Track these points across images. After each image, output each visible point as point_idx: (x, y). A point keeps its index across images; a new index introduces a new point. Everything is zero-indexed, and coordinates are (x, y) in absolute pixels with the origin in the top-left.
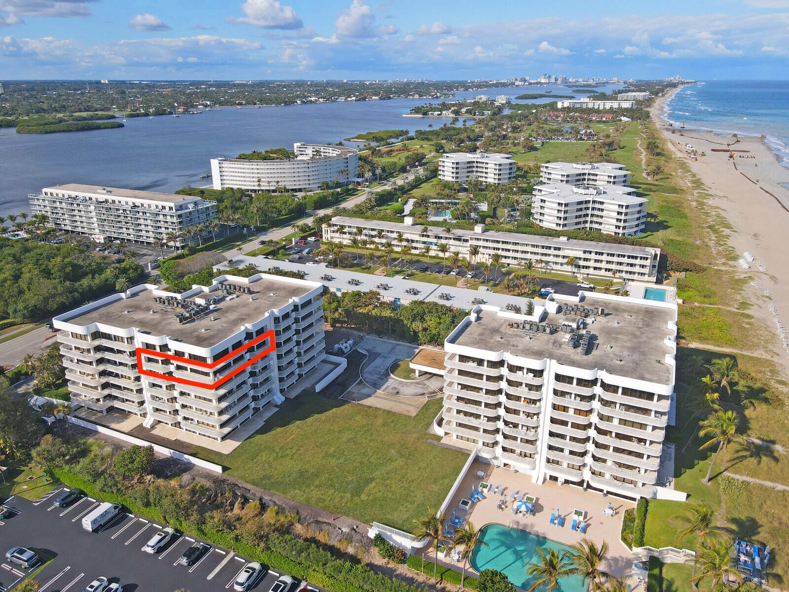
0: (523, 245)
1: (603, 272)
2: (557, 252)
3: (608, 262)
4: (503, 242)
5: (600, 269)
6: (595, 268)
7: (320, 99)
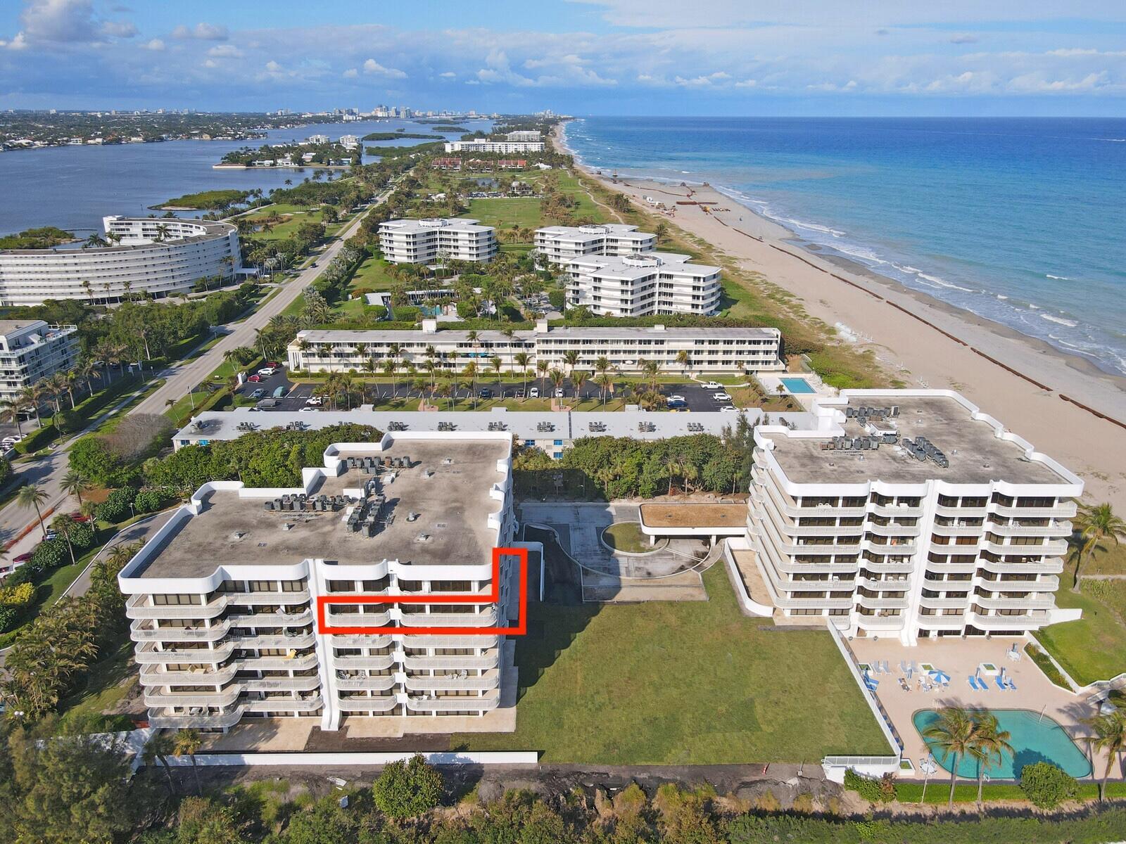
0: (613, 341)
1: (720, 366)
2: (659, 347)
3: (725, 352)
4: (585, 342)
5: (716, 362)
6: (710, 362)
7: (36, 142)
